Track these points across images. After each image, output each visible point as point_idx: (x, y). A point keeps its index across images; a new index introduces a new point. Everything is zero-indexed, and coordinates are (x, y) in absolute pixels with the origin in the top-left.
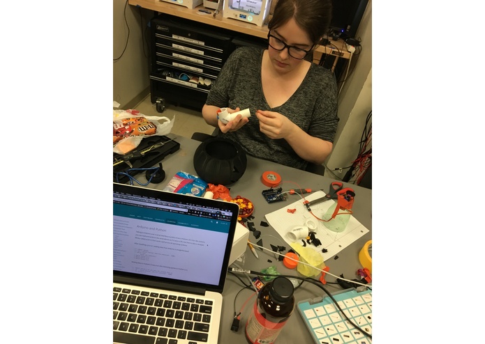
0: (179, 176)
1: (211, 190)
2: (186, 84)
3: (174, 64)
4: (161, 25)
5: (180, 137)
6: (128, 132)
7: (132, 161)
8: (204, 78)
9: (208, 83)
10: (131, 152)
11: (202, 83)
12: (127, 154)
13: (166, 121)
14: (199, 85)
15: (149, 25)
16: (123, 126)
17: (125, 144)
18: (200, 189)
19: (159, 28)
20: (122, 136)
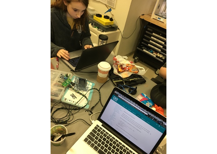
0: (142, 95)
1: (155, 107)
2: (151, 54)
3: (149, 45)
4: (150, 28)
5: (146, 78)
6: (127, 69)
7: (126, 82)
8: (160, 53)
9: (161, 56)
10: (126, 78)
11: (158, 56)
12: (125, 78)
13: (143, 69)
14: (157, 56)
15: (145, 27)
16: (126, 67)
17: (125, 74)
18: (150, 105)
19: (149, 29)
20: (125, 71)
